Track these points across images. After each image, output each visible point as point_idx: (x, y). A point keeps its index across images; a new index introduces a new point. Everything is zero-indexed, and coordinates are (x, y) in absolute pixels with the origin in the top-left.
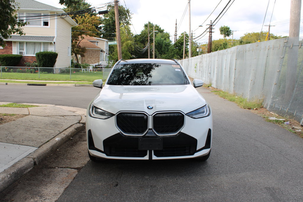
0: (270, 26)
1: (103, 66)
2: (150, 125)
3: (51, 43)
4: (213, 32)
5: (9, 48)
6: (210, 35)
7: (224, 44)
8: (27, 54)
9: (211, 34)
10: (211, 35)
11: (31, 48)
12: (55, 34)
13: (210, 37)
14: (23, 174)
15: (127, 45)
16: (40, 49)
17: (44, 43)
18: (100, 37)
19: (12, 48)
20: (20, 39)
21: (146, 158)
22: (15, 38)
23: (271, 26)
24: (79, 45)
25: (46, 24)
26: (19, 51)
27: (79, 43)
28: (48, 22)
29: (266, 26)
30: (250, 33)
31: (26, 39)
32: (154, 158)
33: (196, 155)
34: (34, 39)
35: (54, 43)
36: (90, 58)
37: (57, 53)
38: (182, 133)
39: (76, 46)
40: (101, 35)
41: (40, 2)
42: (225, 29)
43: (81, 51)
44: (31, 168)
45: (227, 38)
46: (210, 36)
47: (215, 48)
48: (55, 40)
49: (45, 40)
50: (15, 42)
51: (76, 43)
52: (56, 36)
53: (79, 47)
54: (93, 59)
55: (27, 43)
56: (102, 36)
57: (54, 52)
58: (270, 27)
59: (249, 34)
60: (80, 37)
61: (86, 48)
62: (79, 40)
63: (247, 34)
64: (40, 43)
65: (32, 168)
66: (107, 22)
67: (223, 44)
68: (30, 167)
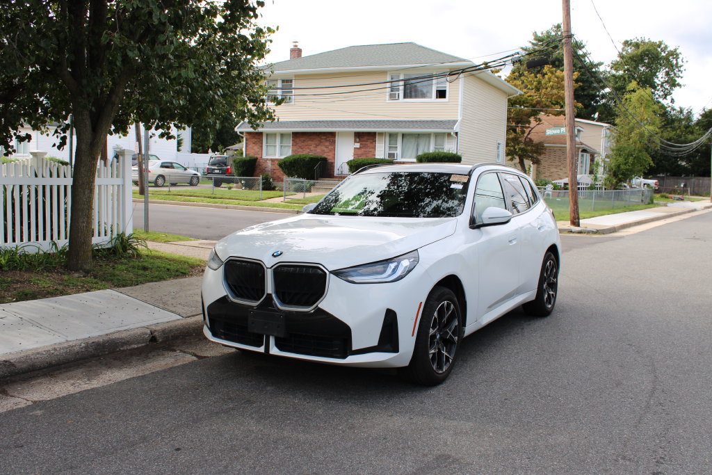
1: (582, 186)
2: (270, 288)
3: (449, 134)
5: (371, 145)
8: (402, 157)
11: (411, 144)
12: (459, 114)
14: (118, 350)
15: (641, 135)
16: (429, 149)
17: (437, 135)
18: (593, 119)
19: (375, 146)
20: (390, 128)
21: (262, 349)
22: (381, 126)
24: (529, 136)
25: (441, 94)
26: (387, 152)
27: (529, 134)
28: (445, 91)
31: (401, 128)
32: (274, 351)
33: (351, 360)
34: (417, 126)
35: (456, 134)
36: (556, 167)
37: (459, 154)
38: (319, 309)
39: (522, 139)
40: (594, 114)
41: (433, 49)
43: (532, 152)
44: (140, 345)
48: (456, 128)
49: (437, 127)
50: (381, 134)
51: (523, 132)
52: (459, 119)
53: (529, 142)
54: (564, 169)
55: (404, 135)
56: (596, 115)
57: (455, 152)
60: (532, 119)
61: (545, 145)
62: (529, 127)
64: (428, 135)
65: (143, 345)
66: (617, 83)
68: (139, 343)
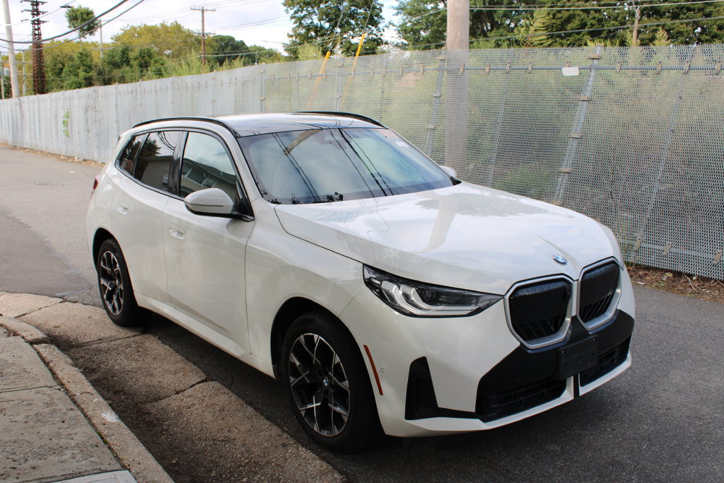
0: (203, 11)
4: (43, 22)
6: (36, 29)
7: (81, 54)
9: (36, 27)
10: (39, 29)
13: (35, 35)
23: (206, 10)
29: (194, 9)
30: (136, 26)
42: (82, 14)
45: (89, 39)
46: (37, 32)
47: (55, 65)
58: (205, 12)
59: (134, 28)
63: (128, 28)
67: (79, 55)
